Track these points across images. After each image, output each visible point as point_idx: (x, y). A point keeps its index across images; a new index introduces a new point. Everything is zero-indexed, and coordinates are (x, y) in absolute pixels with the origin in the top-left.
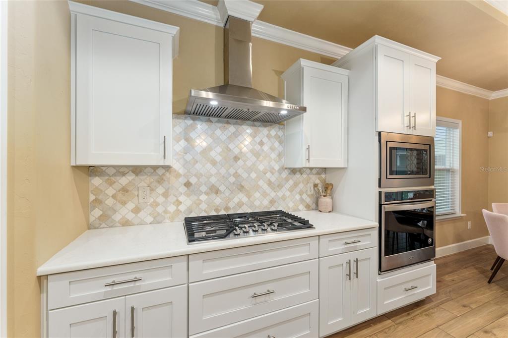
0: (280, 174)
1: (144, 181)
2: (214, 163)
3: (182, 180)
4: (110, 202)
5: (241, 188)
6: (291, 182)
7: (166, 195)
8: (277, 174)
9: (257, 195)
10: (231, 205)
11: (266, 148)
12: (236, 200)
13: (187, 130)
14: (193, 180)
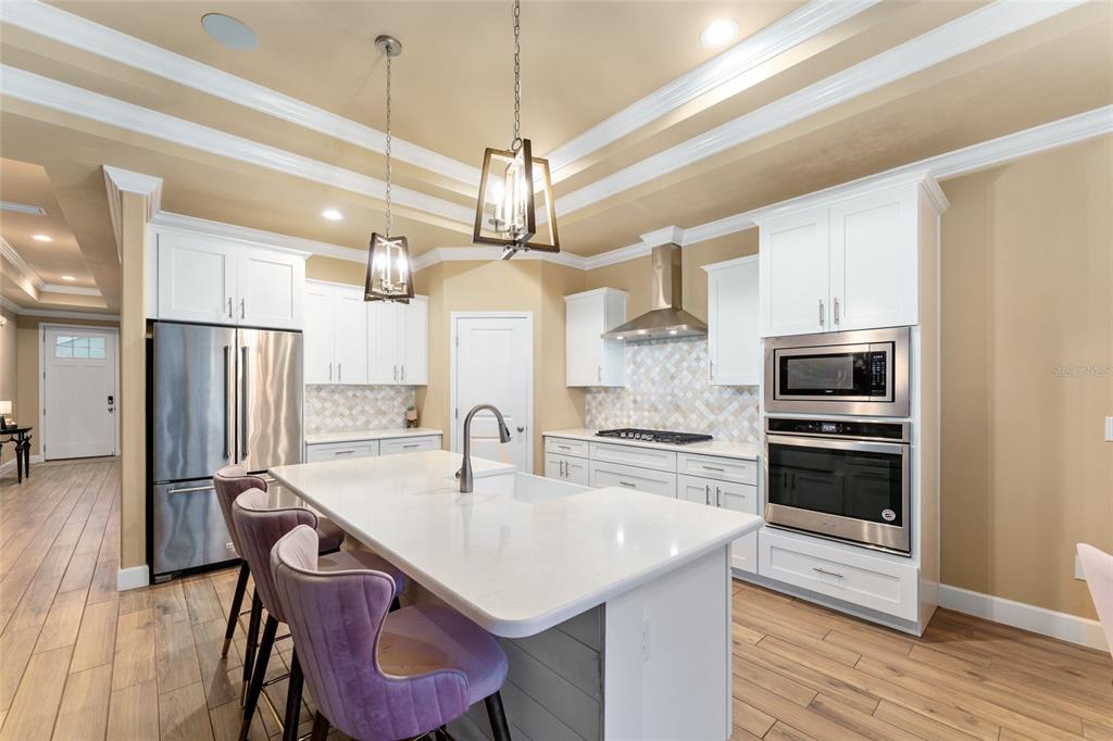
0: (721, 393)
1: (610, 397)
2: (654, 383)
3: (631, 398)
4: (594, 411)
5: (677, 408)
6: (736, 405)
7: (622, 409)
8: (716, 394)
9: (694, 416)
10: (668, 424)
11: (702, 364)
12: (673, 419)
13: (635, 354)
14: (638, 398)
